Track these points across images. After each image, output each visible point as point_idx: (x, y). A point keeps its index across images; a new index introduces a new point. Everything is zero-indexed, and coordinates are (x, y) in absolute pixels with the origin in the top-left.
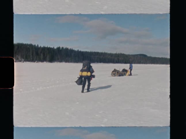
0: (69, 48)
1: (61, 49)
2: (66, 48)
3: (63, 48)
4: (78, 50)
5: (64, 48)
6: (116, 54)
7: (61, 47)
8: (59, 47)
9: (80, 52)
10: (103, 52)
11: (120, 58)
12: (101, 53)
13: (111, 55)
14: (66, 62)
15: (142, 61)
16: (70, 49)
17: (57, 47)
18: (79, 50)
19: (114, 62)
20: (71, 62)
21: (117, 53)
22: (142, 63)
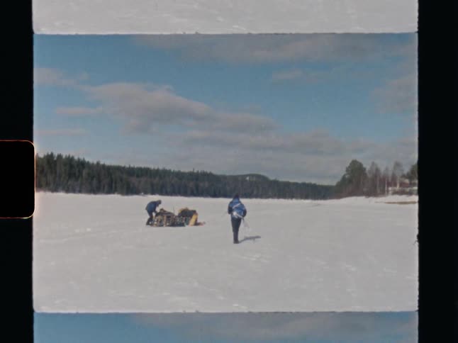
0: (76, 158)
1: (55, 159)
2: (69, 156)
3: (60, 156)
4: (98, 163)
5: (64, 157)
6: (191, 174)
7: (56, 154)
8: (50, 153)
9: (104, 166)
10: (161, 168)
11: (201, 184)
12: (154, 170)
13: (179, 175)
14: (67, 191)
15: (255, 193)
16: (79, 159)
17: (46, 154)
18: (102, 163)
19: (185, 192)
20: (80, 192)
21: (195, 171)
22: (256, 196)
